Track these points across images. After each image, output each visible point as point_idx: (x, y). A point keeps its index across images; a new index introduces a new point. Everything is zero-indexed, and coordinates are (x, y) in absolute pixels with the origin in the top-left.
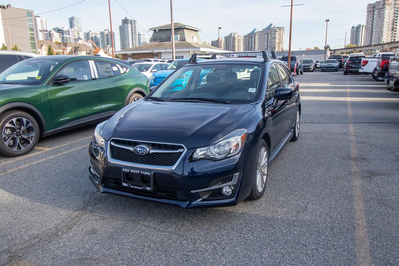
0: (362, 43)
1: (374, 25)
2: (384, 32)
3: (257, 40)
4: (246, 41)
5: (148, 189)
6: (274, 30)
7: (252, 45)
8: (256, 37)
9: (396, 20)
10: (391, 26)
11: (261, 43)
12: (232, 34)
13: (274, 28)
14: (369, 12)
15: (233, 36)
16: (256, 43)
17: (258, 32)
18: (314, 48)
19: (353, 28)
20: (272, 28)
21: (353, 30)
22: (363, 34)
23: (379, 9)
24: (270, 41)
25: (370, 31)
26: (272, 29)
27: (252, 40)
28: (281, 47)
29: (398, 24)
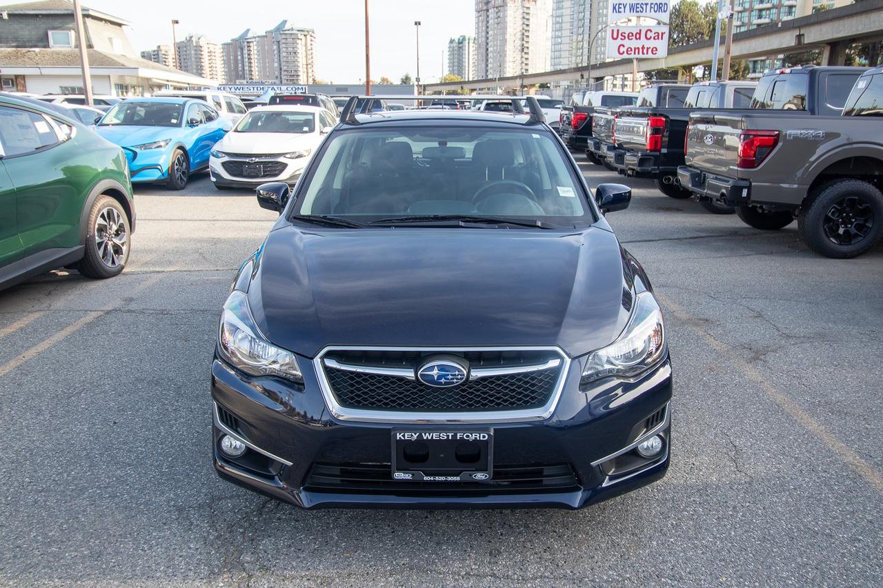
0: (471, 74)
1: (490, 38)
2: (508, 53)
3: (254, 56)
4: (228, 55)
5: (480, 476)
6: (291, 34)
7: (243, 66)
8: (251, 49)
9: (526, 31)
10: (518, 43)
11: (264, 63)
12: (191, 37)
13: (292, 29)
14: (478, 12)
15: (196, 42)
16: (252, 61)
17: (255, 38)
18: (380, 81)
19: (452, 41)
20: (289, 30)
21: (452, 45)
22: (471, 55)
23: (497, 7)
24: (285, 59)
25: (483, 51)
26: (287, 32)
27: (242, 54)
28: (310, 75)
29: (530, 40)
